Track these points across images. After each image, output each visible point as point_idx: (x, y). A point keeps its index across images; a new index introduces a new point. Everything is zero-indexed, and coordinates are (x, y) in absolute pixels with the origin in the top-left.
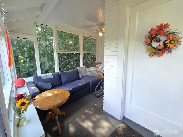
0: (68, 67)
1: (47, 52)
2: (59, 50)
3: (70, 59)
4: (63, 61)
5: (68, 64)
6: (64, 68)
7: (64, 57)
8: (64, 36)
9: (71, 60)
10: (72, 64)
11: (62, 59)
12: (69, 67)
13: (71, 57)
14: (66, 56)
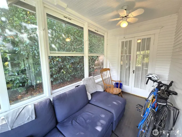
0: (63, 72)
1: (32, 53)
2: (50, 50)
3: (65, 62)
4: (56, 65)
5: (62, 68)
6: (58, 74)
7: (58, 59)
8: (58, 31)
9: (66, 64)
10: (67, 69)
11: (55, 63)
12: (65, 73)
13: (66, 60)
14: (60, 59)
